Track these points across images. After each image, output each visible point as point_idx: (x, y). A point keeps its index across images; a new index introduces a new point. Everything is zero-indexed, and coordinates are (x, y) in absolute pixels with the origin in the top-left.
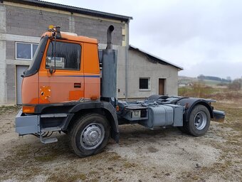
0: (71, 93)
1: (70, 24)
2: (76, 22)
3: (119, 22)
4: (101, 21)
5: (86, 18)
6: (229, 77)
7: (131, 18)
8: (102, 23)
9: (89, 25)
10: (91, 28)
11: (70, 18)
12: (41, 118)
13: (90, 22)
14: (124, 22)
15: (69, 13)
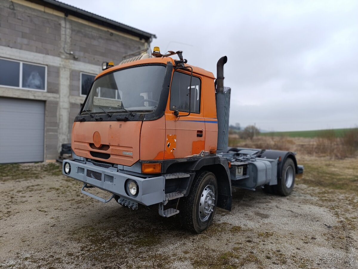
0: (194, 143)
1: (63, 32)
2: (72, 30)
3: (137, 39)
4: (112, 34)
5: (89, 27)
6: (238, 124)
7: (155, 36)
8: (113, 38)
9: (93, 38)
10: (95, 43)
11: (63, 23)
12: (167, 181)
13: (95, 33)
14: (143, 41)
15: (62, 15)
